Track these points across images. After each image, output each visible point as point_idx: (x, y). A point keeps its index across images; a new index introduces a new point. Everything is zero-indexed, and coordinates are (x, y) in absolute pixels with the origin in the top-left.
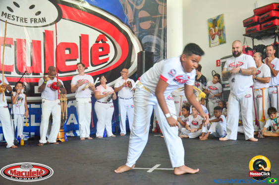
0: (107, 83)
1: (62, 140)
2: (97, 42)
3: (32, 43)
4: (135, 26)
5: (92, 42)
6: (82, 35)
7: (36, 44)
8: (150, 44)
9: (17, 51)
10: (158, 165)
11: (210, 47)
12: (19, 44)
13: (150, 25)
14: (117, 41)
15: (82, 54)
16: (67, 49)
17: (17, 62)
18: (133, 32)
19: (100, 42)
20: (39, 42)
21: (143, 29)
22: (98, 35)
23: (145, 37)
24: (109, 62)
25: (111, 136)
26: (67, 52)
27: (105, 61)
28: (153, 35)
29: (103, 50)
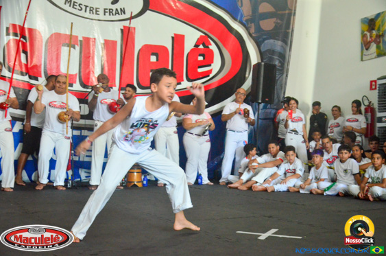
0: (207, 107)
1: (140, 185)
2: (197, 46)
3: (104, 44)
4: (253, 24)
5: (189, 46)
6: (175, 34)
7: (110, 45)
8: (272, 52)
9: (83, 55)
10: (274, 231)
11: (362, 60)
12: (86, 44)
13: (274, 25)
14: (224, 45)
15: (174, 62)
16: (153, 54)
17: (82, 70)
18: (250, 35)
19: (201, 47)
20: (114, 43)
21: (263, 30)
22: (199, 37)
23: (266, 42)
24: (211, 76)
25: (207, 184)
26: (153, 59)
27: (206, 74)
28: (278, 40)
29: (204, 58)
